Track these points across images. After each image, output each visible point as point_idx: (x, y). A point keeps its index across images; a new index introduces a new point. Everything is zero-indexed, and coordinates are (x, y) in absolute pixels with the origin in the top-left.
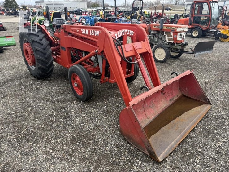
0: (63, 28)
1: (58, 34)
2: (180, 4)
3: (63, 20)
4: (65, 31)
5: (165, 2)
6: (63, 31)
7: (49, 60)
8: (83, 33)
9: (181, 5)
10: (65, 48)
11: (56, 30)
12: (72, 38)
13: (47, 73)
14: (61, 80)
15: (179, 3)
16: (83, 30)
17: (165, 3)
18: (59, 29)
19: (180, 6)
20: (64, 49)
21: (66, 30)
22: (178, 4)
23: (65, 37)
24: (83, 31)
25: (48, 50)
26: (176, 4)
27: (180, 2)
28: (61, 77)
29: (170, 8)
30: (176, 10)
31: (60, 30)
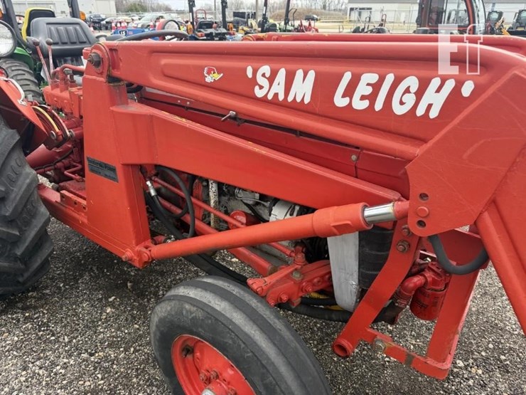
0: (96, 63)
1: (66, 95)
2: (332, 8)
3: (78, 27)
4: (112, 79)
5: (299, 3)
6: (102, 79)
7: (28, 223)
8: (259, 93)
9: (334, 10)
10: (113, 170)
11: (54, 76)
12: (152, 117)
13: (21, 279)
14: (89, 300)
15: (329, 7)
16: (266, 69)
17: (300, 6)
18: (69, 66)
19: (333, 12)
20: (111, 174)
21: (116, 73)
22: (327, 8)
23: (114, 108)
24: (263, 81)
25: (18, 175)
26: (324, 7)
27: (333, 3)
28: (87, 277)
29: (315, 16)
30: (329, 22)
31: (80, 73)
